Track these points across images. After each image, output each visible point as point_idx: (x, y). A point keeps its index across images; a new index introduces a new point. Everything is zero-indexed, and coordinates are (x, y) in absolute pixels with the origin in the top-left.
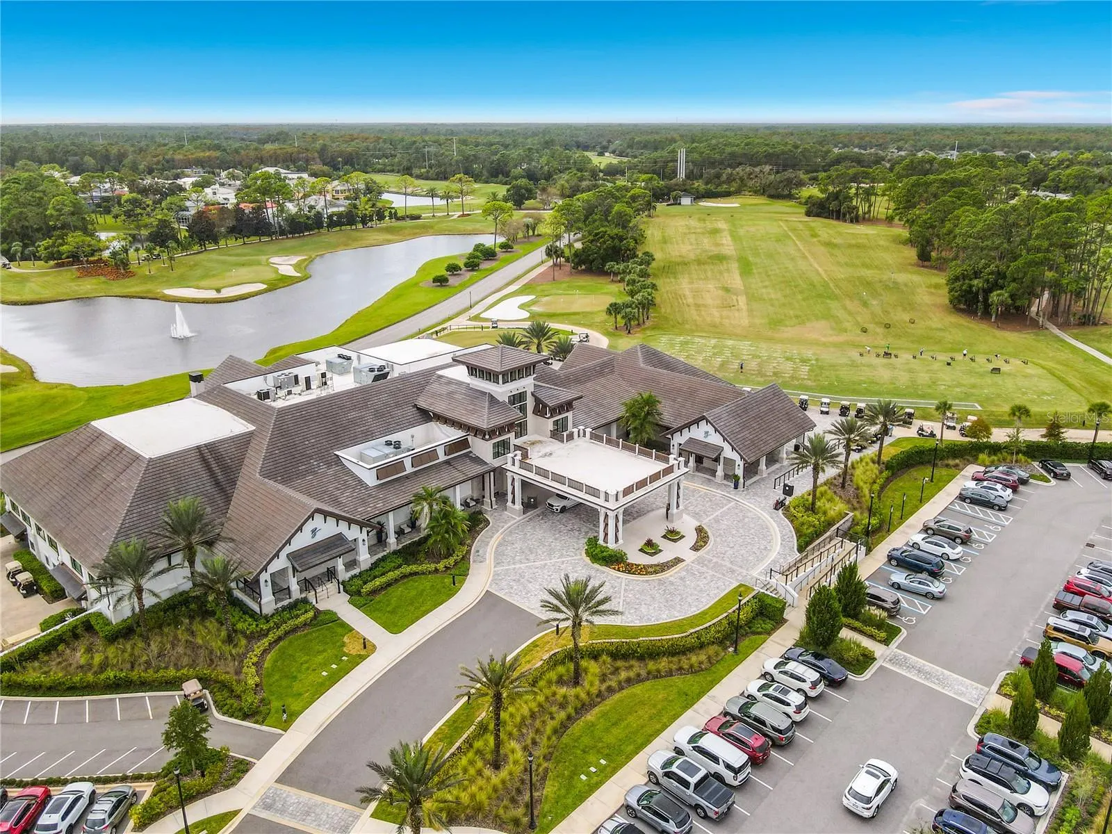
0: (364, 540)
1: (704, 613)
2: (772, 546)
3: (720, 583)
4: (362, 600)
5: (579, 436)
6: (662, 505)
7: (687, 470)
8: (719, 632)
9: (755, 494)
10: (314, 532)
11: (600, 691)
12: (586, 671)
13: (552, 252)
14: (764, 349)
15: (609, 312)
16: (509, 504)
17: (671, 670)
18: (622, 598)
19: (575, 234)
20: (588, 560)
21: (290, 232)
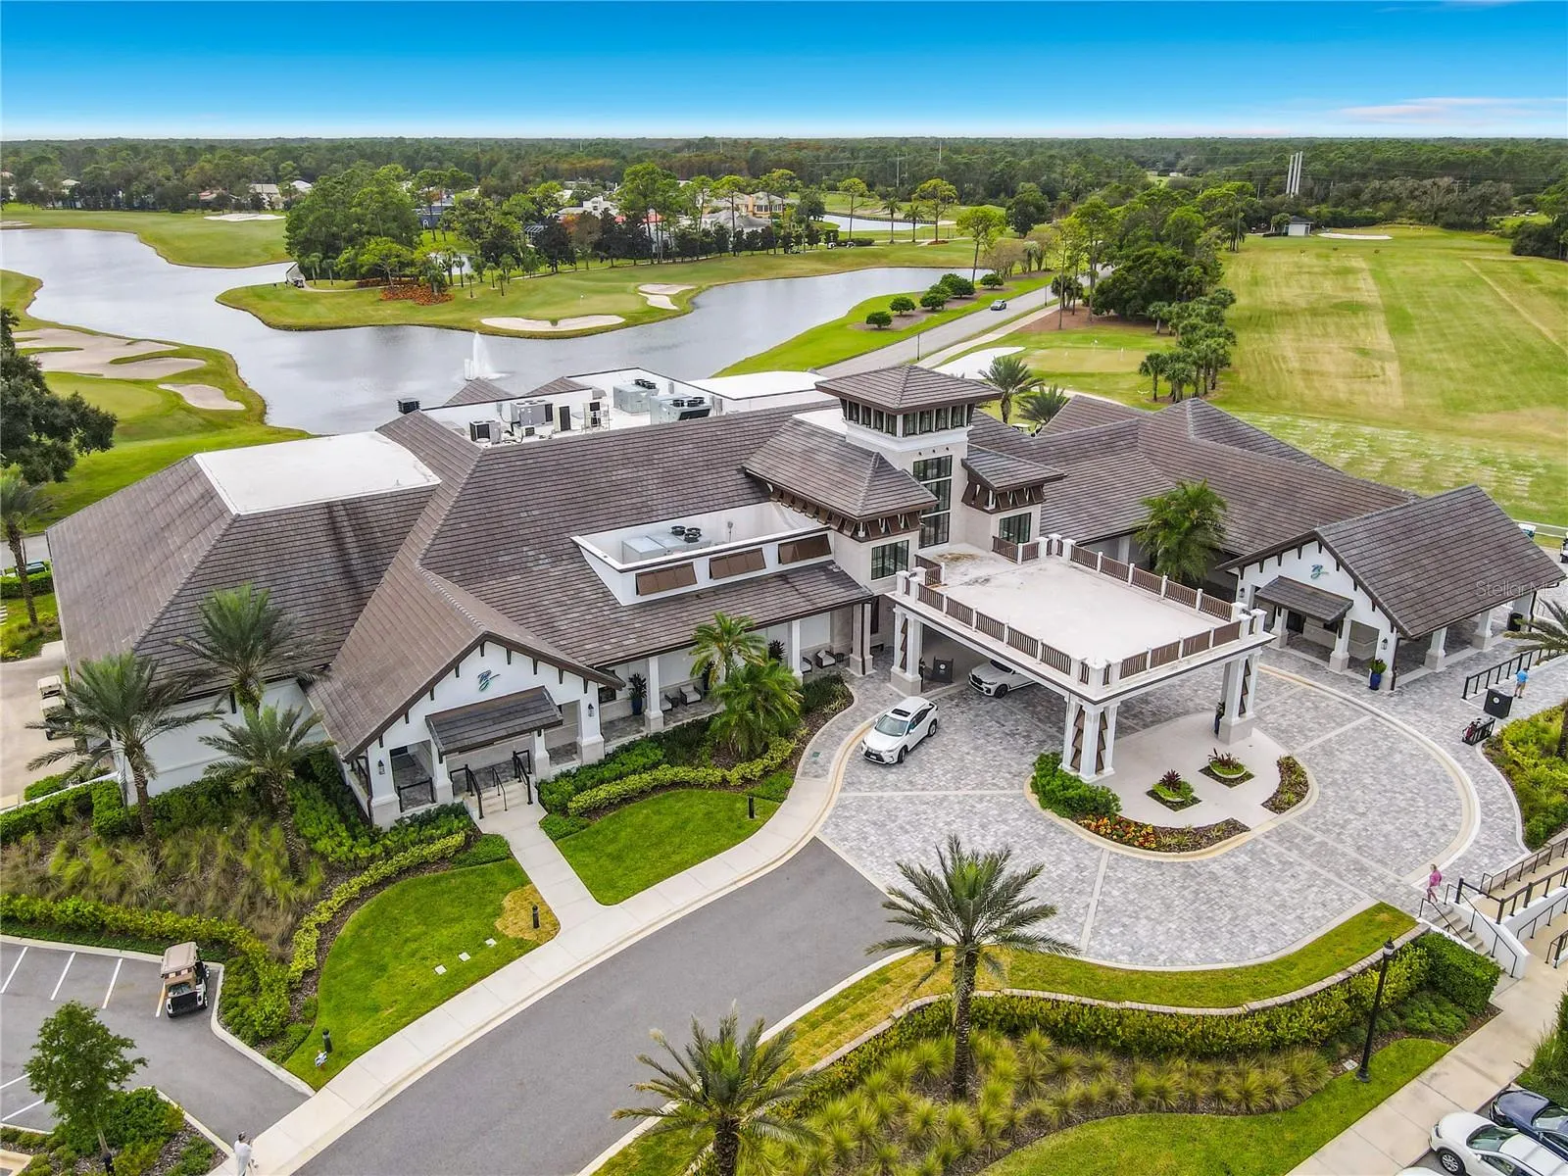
0: (590, 707)
1: (1288, 963)
2: (1459, 824)
3: (1330, 894)
4: (564, 824)
5: (1049, 553)
6: (1207, 705)
7: (1269, 636)
8: (1323, 1018)
9: (1419, 705)
10: (485, 677)
11: (1012, 1122)
12: (988, 1060)
13: (1065, 288)
14: (1434, 445)
15: (1144, 369)
16: (896, 669)
17: (1194, 1096)
18: (1096, 895)
19: (1105, 266)
20: (1034, 800)
21: (679, 255)
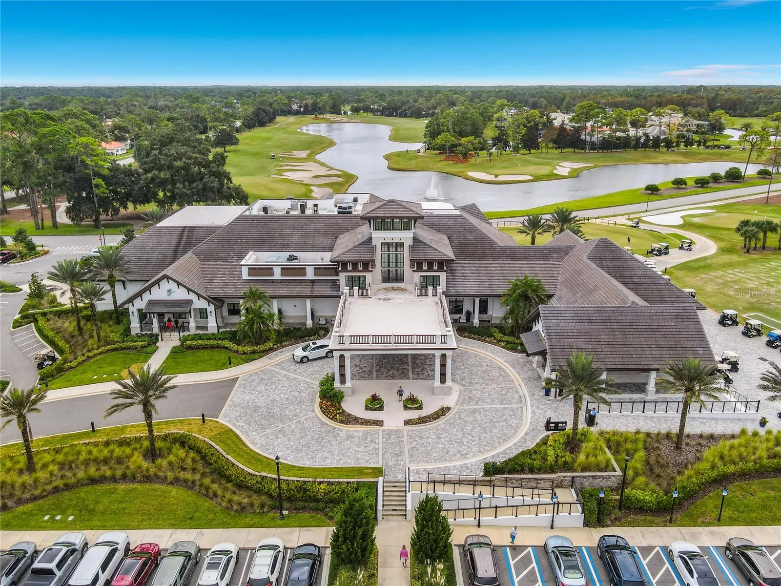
0: (211, 312)
2: (474, 455)
3: (368, 457)
4: (178, 349)
5: (433, 295)
10: (169, 292)
21: (600, 148)
